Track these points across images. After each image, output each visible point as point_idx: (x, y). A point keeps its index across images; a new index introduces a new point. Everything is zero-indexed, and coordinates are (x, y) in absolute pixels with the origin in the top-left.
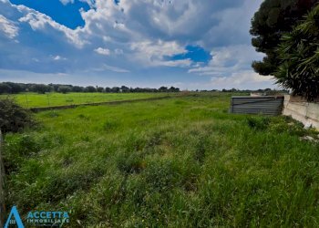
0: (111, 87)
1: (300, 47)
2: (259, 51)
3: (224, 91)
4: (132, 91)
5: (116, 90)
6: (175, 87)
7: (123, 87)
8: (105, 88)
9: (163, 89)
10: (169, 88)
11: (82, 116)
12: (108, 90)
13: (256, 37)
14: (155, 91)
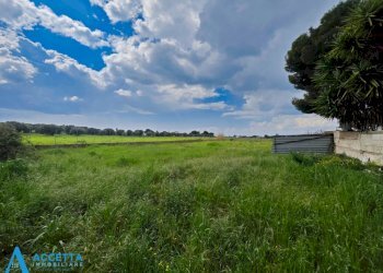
0: (133, 131)
1: (336, 73)
2: (298, 88)
3: (266, 137)
4: (158, 135)
5: (140, 133)
6: (209, 132)
7: (148, 130)
8: (126, 130)
9: (195, 133)
10: (202, 132)
11: (93, 154)
12: (130, 134)
13: (292, 74)
14: (185, 135)
